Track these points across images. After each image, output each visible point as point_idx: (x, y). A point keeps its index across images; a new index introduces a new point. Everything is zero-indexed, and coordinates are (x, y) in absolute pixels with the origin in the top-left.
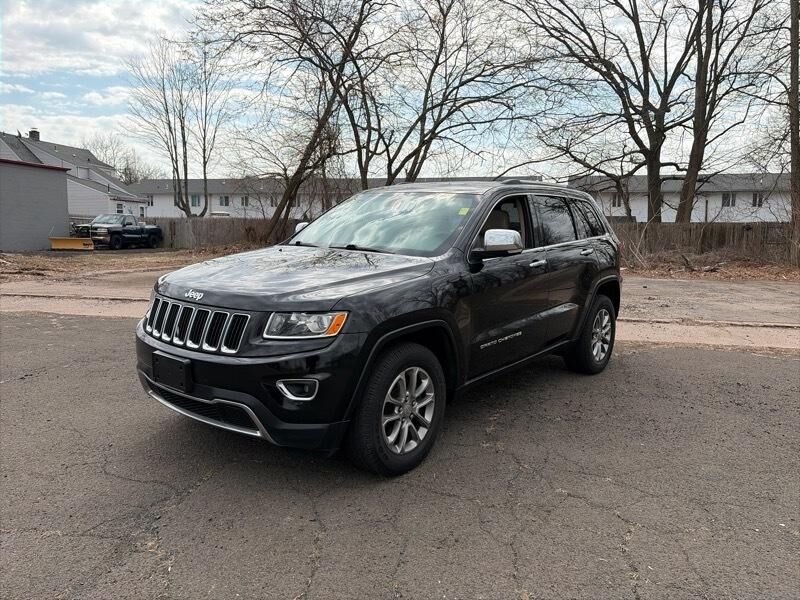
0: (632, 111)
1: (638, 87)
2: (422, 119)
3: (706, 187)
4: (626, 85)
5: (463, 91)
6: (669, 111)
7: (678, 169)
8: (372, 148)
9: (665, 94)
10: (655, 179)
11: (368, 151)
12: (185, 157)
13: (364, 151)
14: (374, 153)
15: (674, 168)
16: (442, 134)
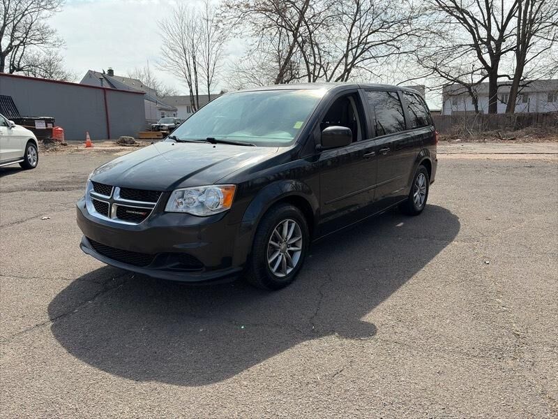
0: (480, 42)
1: (485, 26)
2: (346, 56)
3: (526, 90)
4: (476, 25)
5: (370, 38)
6: (504, 41)
7: (510, 78)
8: (316, 74)
9: (502, 30)
10: (494, 85)
11: (314, 76)
12: (196, 81)
13: (312, 76)
14: (318, 77)
15: (507, 78)
16: (358, 65)
